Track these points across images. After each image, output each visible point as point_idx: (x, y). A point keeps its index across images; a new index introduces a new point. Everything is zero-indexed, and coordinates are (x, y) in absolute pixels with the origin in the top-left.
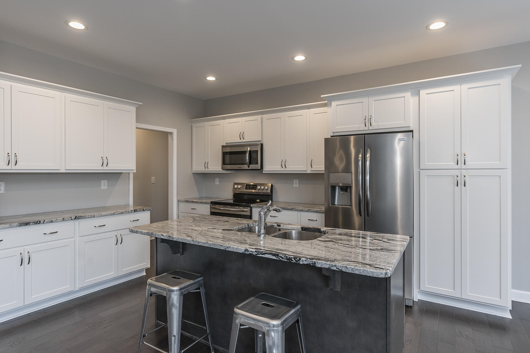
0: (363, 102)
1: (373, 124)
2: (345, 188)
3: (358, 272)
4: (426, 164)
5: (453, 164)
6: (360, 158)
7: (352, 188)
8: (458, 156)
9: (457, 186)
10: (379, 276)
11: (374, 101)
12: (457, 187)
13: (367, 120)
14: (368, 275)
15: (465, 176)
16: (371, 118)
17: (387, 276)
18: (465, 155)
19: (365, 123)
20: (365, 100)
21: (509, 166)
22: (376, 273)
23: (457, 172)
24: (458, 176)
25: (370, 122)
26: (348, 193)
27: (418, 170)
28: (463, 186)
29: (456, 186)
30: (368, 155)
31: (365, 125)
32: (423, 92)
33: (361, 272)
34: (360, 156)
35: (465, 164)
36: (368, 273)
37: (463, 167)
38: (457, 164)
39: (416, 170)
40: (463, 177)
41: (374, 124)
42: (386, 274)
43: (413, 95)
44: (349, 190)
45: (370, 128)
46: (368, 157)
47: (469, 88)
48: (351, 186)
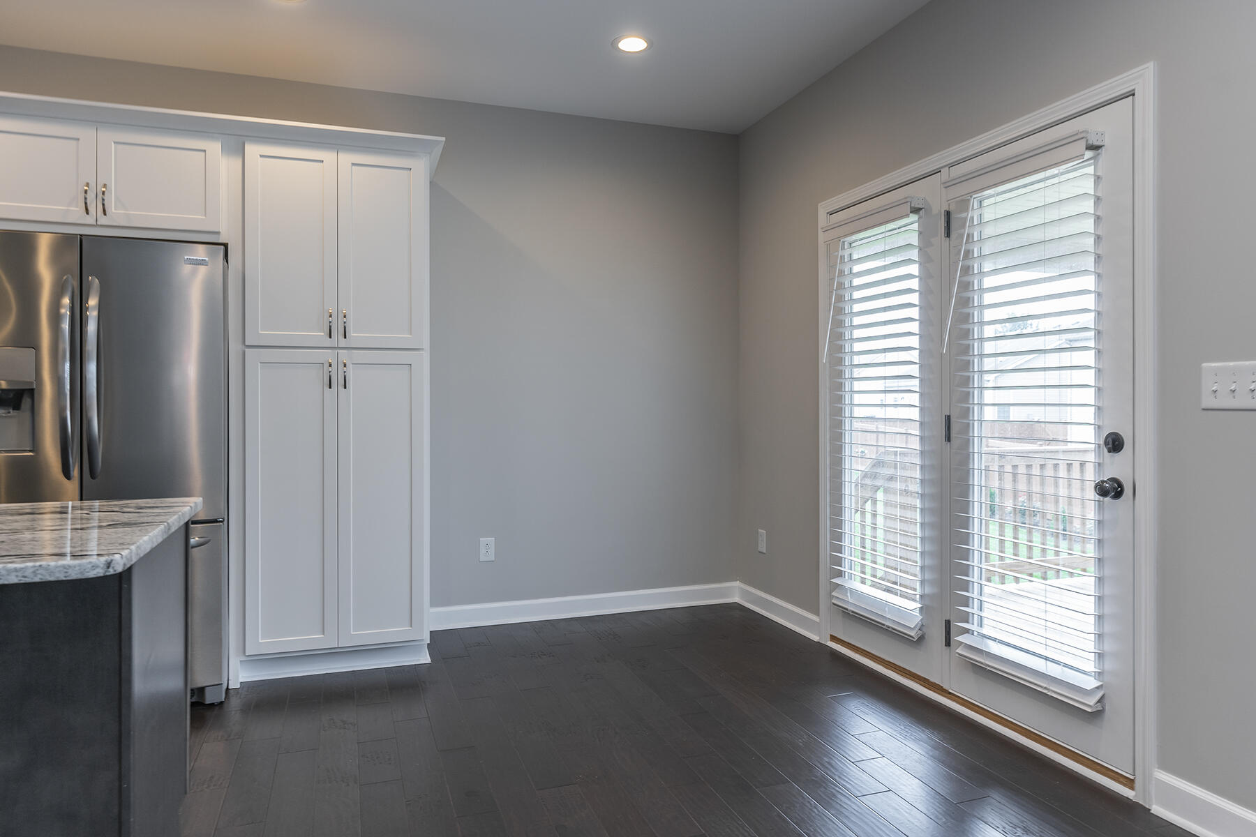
0: (78, 139)
1: (111, 209)
2: (11, 395)
3: (17, 576)
4: (260, 332)
5: (319, 335)
6: (65, 311)
7: (36, 396)
8: (331, 316)
9: (330, 387)
10: (88, 574)
11: (114, 143)
12: (328, 389)
13: (91, 196)
14: (52, 579)
15: (345, 366)
16: (103, 193)
17: (111, 572)
18: (345, 317)
19: (86, 203)
20: (87, 134)
21: (426, 344)
22: (77, 568)
23: (329, 356)
24: (330, 366)
25: (103, 205)
26: (25, 414)
27: (240, 347)
28: (341, 388)
29: (326, 388)
30: (93, 302)
31: (87, 209)
32: (253, 151)
33: (26, 574)
34: (66, 301)
35: (345, 337)
36: (51, 573)
37: (343, 343)
38: (330, 337)
39: (234, 347)
40: (341, 366)
41: (115, 209)
42: (109, 565)
43: (227, 150)
44: (26, 402)
45: (103, 220)
46: (93, 307)
47: (353, 164)
48: (33, 390)
